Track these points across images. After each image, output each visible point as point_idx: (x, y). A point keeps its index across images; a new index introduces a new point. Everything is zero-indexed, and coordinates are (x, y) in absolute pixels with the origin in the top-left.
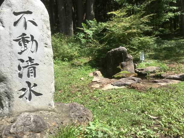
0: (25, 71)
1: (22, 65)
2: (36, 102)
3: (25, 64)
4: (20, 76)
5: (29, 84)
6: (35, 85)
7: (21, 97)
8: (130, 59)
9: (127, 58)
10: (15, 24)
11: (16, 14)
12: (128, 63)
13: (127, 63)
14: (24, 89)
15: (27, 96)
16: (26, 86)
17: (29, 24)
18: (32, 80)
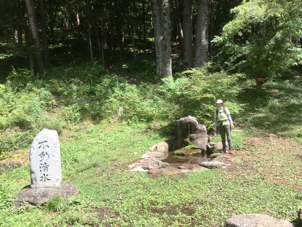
0: (42, 169)
1: (41, 166)
2: (47, 183)
3: (43, 166)
4: (41, 171)
5: (44, 175)
6: (47, 175)
7: (41, 180)
8: (201, 131)
9: (197, 129)
10: (39, 148)
11: (40, 143)
12: (199, 135)
13: (197, 135)
14: (42, 177)
15: (43, 180)
16: (43, 176)
17: (46, 147)
18: (46, 173)
